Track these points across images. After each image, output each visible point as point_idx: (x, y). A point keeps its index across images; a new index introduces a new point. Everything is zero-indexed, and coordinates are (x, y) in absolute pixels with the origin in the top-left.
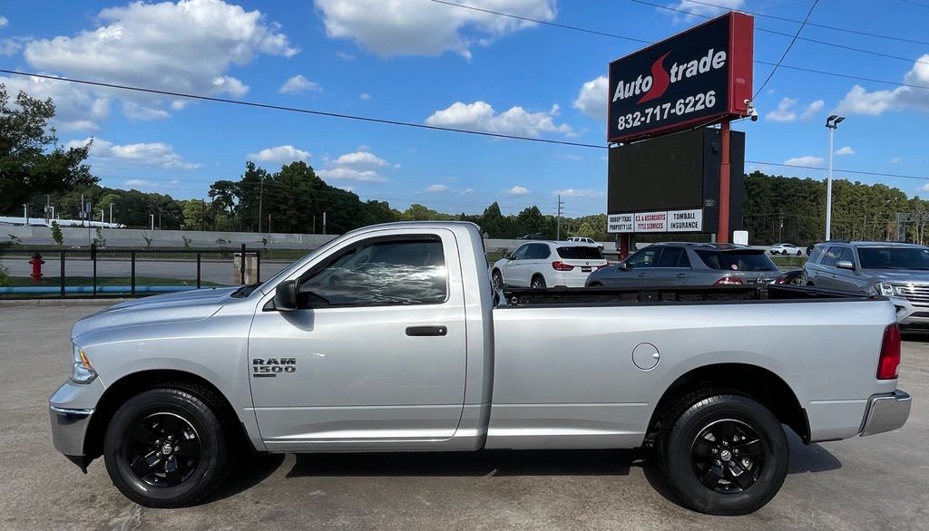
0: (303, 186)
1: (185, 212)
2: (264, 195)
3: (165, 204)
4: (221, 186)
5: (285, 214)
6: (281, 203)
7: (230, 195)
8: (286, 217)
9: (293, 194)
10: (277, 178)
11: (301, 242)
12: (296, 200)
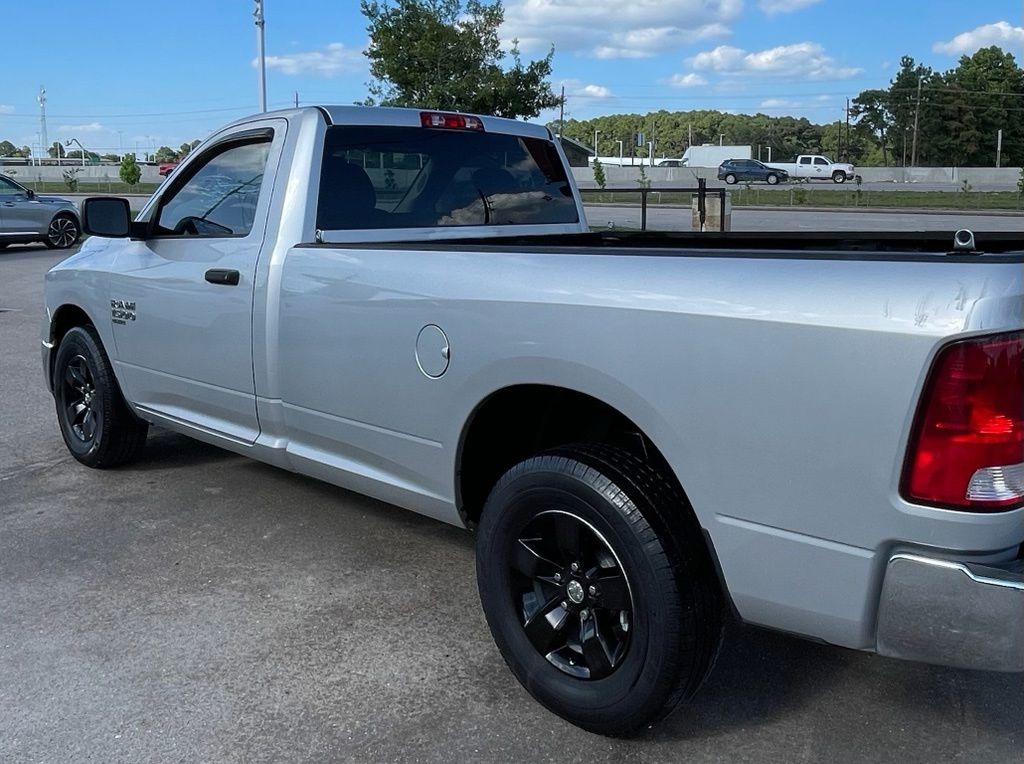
0: (995, 89)
1: (824, 140)
2: (922, 108)
3: (801, 131)
4: (868, 98)
5: (957, 137)
6: (952, 119)
7: (881, 111)
8: (958, 141)
9: (974, 102)
10: (950, 78)
11: (955, 180)
12: (977, 113)
